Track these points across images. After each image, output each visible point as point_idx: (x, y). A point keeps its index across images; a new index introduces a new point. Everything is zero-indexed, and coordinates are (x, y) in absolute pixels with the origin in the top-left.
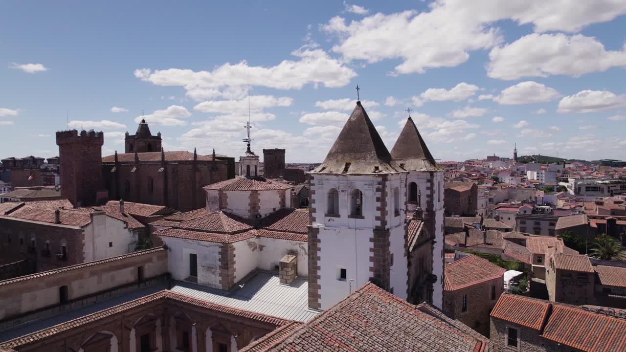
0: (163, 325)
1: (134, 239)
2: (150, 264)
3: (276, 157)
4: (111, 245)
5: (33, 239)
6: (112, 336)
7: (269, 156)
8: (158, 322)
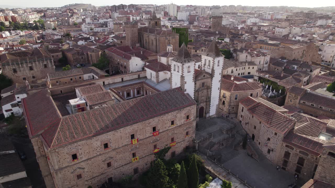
0: (143, 89)
1: (143, 64)
2: (141, 74)
3: (217, 20)
4: (137, 65)
5: (119, 61)
6: (131, 90)
7: (214, 19)
8: (141, 88)
